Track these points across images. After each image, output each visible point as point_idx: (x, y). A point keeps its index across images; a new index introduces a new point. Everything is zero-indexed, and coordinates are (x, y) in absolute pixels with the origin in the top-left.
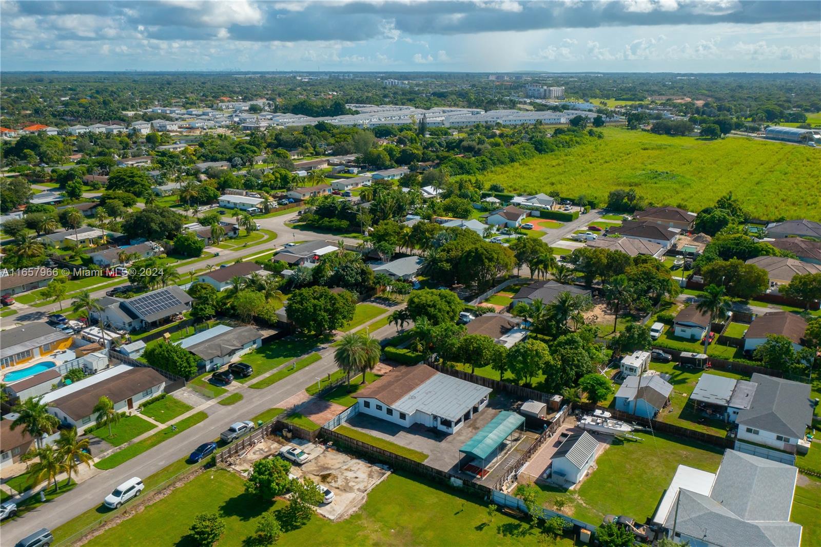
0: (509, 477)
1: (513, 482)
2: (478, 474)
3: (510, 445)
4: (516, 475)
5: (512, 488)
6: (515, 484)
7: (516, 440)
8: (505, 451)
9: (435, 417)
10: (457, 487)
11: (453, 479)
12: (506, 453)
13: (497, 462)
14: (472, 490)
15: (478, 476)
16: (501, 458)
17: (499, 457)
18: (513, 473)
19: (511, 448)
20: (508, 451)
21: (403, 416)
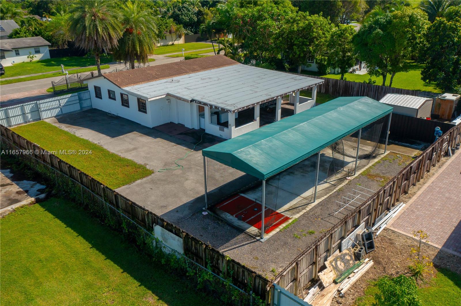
0: (347, 243)
1: (358, 257)
2: (252, 223)
3: (352, 165)
4: (369, 237)
5: (354, 278)
6: (367, 265)
7: (368, 157)
8: (339, 176)
9: (201, 107)
10: (169, 258)
11: (158, 230)
12: (341, 180)
13: (315, 197)
14: (208, 274)
15: (253, 230)
16: (328, 190)
17: (321, 187)
18: (361, 230)
19: (355, 170)
20: (349, 174)
21: (142, 105)
